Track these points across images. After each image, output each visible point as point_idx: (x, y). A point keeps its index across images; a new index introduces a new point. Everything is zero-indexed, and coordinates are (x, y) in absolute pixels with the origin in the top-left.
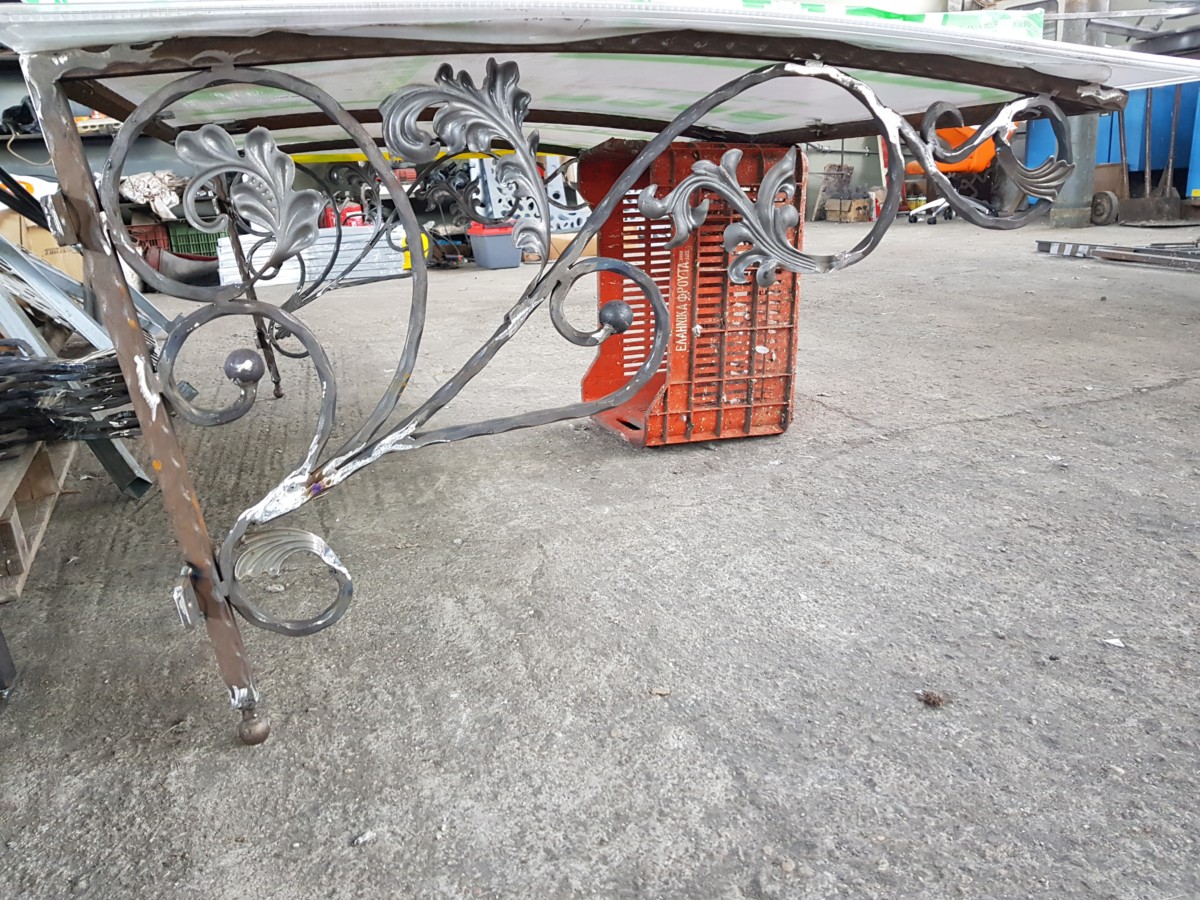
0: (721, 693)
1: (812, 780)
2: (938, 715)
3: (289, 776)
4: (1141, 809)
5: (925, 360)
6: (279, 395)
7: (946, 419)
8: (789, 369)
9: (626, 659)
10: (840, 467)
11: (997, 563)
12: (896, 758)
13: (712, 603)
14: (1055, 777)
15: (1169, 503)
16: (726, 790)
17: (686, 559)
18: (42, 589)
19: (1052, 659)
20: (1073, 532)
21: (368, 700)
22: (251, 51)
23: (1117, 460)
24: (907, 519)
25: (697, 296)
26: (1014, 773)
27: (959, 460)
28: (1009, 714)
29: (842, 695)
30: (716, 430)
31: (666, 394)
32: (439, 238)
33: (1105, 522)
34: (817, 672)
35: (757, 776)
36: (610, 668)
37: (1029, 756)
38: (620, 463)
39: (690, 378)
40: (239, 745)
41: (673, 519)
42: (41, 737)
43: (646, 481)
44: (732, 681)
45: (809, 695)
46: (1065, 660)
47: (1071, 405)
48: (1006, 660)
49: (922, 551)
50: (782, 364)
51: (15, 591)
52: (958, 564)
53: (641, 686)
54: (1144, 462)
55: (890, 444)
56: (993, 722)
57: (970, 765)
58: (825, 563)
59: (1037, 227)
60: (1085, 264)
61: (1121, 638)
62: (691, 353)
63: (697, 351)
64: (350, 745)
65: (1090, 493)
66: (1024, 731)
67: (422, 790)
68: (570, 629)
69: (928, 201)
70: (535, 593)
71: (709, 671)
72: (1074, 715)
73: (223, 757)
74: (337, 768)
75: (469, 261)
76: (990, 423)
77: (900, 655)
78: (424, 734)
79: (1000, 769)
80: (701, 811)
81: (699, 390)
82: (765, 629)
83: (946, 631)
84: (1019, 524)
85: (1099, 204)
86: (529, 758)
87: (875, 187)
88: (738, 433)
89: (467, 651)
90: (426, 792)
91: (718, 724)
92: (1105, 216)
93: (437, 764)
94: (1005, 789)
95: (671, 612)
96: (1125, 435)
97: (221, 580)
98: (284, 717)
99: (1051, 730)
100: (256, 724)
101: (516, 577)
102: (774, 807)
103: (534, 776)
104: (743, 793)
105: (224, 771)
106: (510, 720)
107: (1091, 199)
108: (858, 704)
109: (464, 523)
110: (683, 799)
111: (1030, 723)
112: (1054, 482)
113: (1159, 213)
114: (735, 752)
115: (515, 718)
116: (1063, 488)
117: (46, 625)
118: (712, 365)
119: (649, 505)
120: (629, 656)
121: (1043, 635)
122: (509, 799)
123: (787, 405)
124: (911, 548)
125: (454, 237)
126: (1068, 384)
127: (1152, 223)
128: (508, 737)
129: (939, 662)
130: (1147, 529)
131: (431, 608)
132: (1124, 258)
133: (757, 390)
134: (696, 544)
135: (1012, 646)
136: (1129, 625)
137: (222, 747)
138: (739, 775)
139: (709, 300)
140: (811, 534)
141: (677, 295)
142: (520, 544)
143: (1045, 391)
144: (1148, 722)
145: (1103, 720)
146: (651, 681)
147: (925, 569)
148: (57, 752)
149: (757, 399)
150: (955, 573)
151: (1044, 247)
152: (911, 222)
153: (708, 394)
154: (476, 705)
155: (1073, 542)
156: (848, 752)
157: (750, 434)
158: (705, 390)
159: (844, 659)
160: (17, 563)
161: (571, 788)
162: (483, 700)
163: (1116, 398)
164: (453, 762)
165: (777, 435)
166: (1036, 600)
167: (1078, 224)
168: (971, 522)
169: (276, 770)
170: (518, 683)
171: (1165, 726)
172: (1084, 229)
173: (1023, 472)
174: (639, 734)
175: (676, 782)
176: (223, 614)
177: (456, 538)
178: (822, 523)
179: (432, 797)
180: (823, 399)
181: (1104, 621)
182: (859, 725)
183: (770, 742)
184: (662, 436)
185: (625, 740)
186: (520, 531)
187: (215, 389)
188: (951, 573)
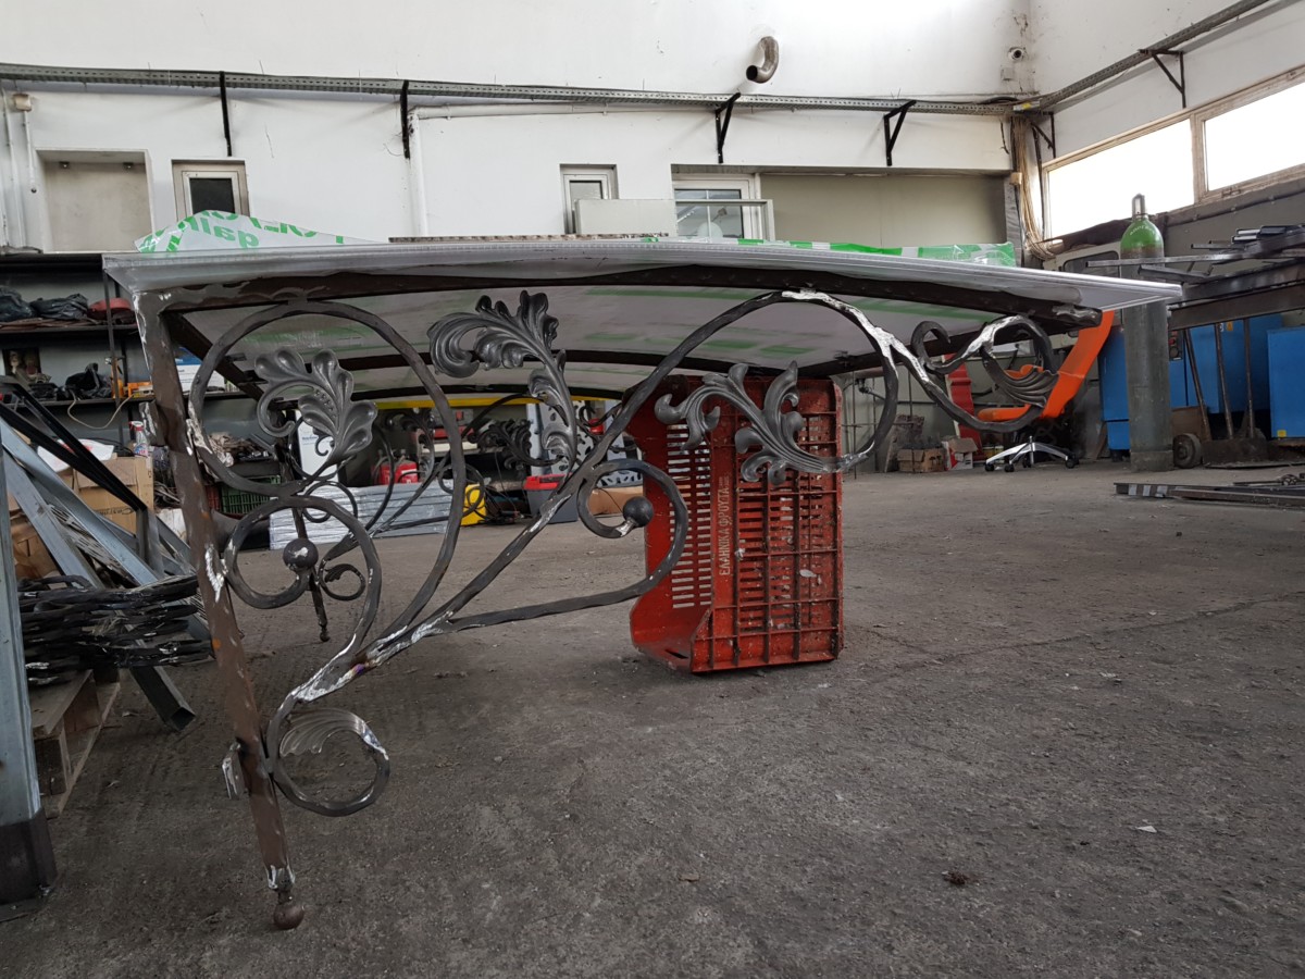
0: (749, 878)
1: (831, 947)
2: (964, 892)
3: (320, 954)
4: (1153, 963)
5: (987, 594)
6: (325, 639)
7: (1002, 644)
8: (835, 592)
9: (658, 853)
10: (890, 688)
11: (1039, 766)
12: (916, 927)
13: (748, 805)
14: (1072, 939)
15: (1221, 711)
16: (747, 955)
17: (725, 769)
18: (82, 808)
19: (1082, 844)
20: (1120, 739)
21: (402, 891)
22: (323, 287)
23: (1174, 676)
24: (953, 731)
25: (738, 521)
26: (1032, 937)
27: (1011, 679)
28: (1033, 889)
29: (869, 877)
30: (764, 656)
31: (711, 618)
32: (496, 494)
33: (1154, 729)
34: (846, 859)
35: (778, 944)
36: (641, 860)
37: (1049, 924)
38: (666, 690)
39: (735, 603)
40: (272, 930)
41: (716, 736)
42: (80, 929)
43: (692, 704)
44: (762, 868)
45: (836, 879)
46: (1095, 845)
47: (1133, 629)
48: (1036, 846)
49: (964, 759)
50: (828, 589)
51: (56, 808)
52: (999, 768)
53: (671, 875)
54: (1202, 677)
55: (943, 668)
56: (1017, 896)
57: (989, 931)
58: (865, 769)
59: (1118, 471)
60: (1164, 504)
61: (1155, 826)
62: (735, 577)
63: (740, 575)
64: (382, 928)
65: (1142, 704)
66: (1046, 903)
67: (449, 962)
68: (604, 828)
69: (1005, 449)
70: (572, 801)
71: (739, 860)
72: (1098, 889)
73: (257, 940)
74: (368, 947)
75: (526, 517)
76: (1048, 647)
77: (931, 843)
78: (454, 917)
79: (1018, 935)
80: (720, 972)
81: (744, 615)
82: (798, 825)
83: (980, 823)
84: (1066, 733)
85: (1180, 447)
86: (555, 934)
87: (946, 437)
88: (787, 660)
89: (502, 849)
90: (454, 964)
91: (743, 903)
92: (1189, 458)
93: (464, 941)
94: (1022, 951)
95: (707, 813)
96: (1185, 654)
97: (267, 756)
98: (317, 908)
99: (1073, 902)
100: (291, 907)
101: (554, 787)
102: (791, 968)
103: (560, 948)
104: (763, 958)
105: (257, 951)
106: (539, 903)
107: (1171, 443)
108: (885, 884)
109: (506, 743)
110: (703, 963)
111: (1054, 896)
112: (1106, 696)
113: (1246, 455)
114: (759, 926)
115: (545, 903)
116: (1115, 701)
117: (85, 838)
118: (757, 589)
119: (693, 725)
120: (661, 850)
121: (1077, 825)
122: (534, 968)
123: (836, 630)
124: (954, 755)
125: (511, 493)
126: (1131, 611)
127: (1239, 464)
128: (536, 918)
129: (968, 848)
130: (1197, 734)
131: (467, 815)
132: (1204, 496)
133: (804, 614)
134: (737, 756)
135: (1044, 834)
136: (1165, 815)
137: (255, 932)
138: (761, 944)
139: (751, 525)
140: (854, 746)
141: (718, 519)
142: (562, 759)
143: (1108, 617)
144: (1172, 894)
145: (1127, 893)
146: (681, 870)
147: (965, 773)
148: (95, 939)
149: (804, 624)
150: (995, 775)
151: (1122, 489)
152: (987, 470)
153: (755, 619)
154: (507, 893)
155: (1119, 747)
156: (870, 924)
157: (800, 660)
158: (751, 615)
159: (875, 848)
160: (60, 781)
161: (595, 957)
162: (514, 889)
163: (1180, 622)
164: (481, 939)
165: (829, 661)
166: (1074, 796)
167: (1160, 468)
168: (1017, 732)
169: (308, 950)
170: (550, 874)
171: (1187, 896)
172: (1168, 473)
173: (1076, 688)
174: (665, 913)
175: (698, 949)
176: (266, 791)
177: (496, 756)
178: (866, 736)
179: (459, 968)
180: (879, 630)
181: (1140, 812)
182: (883, 902)
183: (793, 917)
184: (709, 662)
185: (650, 918)
186: (561, 749)
187: (260, 636)
188: (991, 776)
